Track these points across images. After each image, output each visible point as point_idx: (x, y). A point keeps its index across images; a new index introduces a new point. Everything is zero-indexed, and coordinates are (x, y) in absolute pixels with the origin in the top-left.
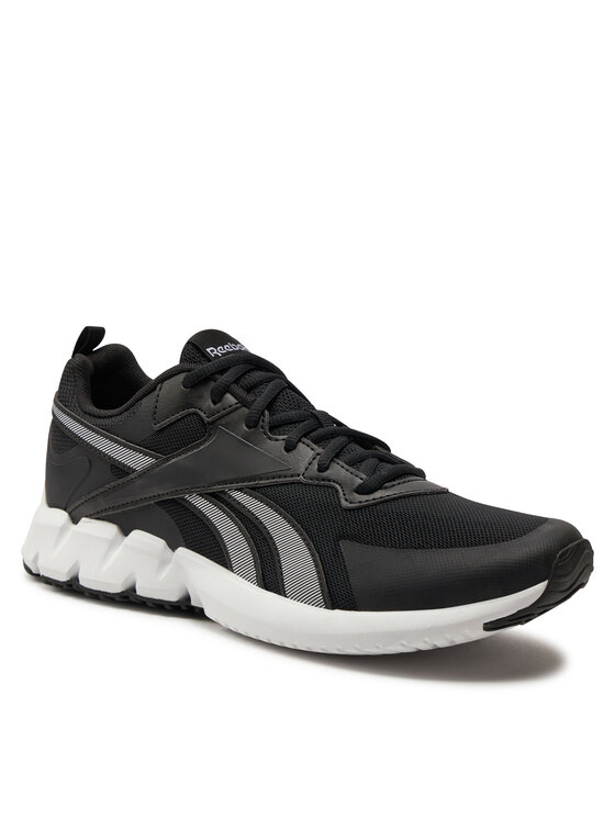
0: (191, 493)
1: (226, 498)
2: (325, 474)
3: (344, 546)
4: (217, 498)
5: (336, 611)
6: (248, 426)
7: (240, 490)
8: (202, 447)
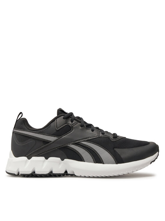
0: (69, 144)
1: (80, 144)
2: (104, 135)
3: (116, 150)
4: (78, 144)
5: (118, 164)
6: (81, 127)
7: (84, 141)
8: (71, 133)
